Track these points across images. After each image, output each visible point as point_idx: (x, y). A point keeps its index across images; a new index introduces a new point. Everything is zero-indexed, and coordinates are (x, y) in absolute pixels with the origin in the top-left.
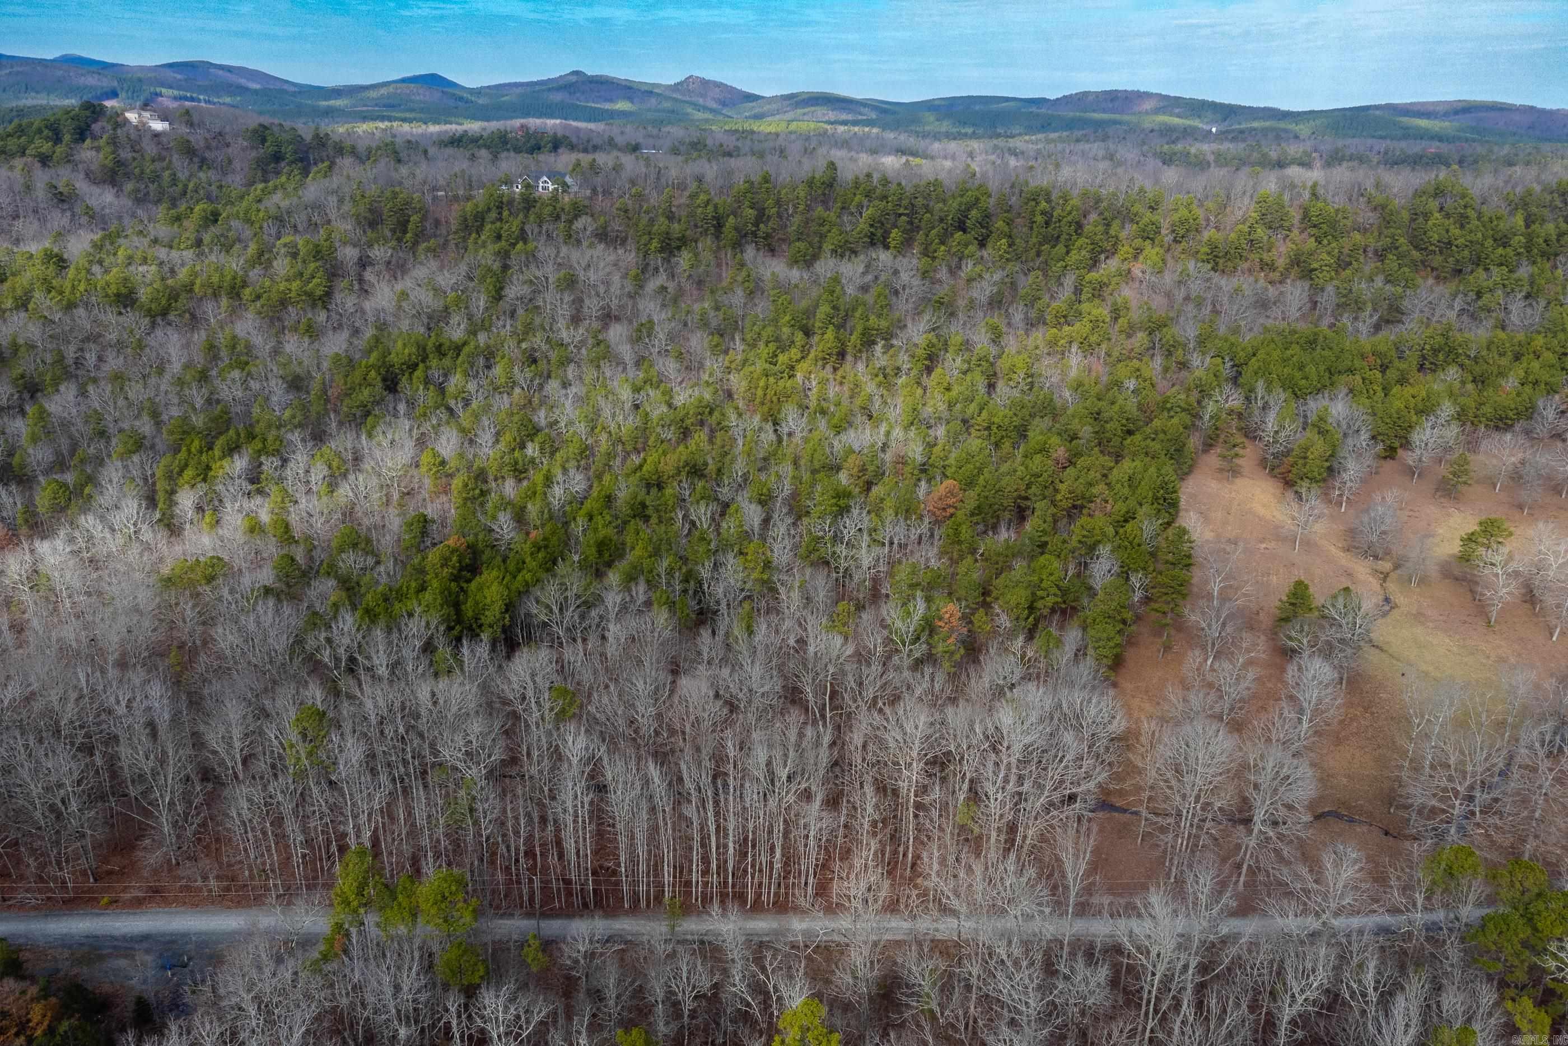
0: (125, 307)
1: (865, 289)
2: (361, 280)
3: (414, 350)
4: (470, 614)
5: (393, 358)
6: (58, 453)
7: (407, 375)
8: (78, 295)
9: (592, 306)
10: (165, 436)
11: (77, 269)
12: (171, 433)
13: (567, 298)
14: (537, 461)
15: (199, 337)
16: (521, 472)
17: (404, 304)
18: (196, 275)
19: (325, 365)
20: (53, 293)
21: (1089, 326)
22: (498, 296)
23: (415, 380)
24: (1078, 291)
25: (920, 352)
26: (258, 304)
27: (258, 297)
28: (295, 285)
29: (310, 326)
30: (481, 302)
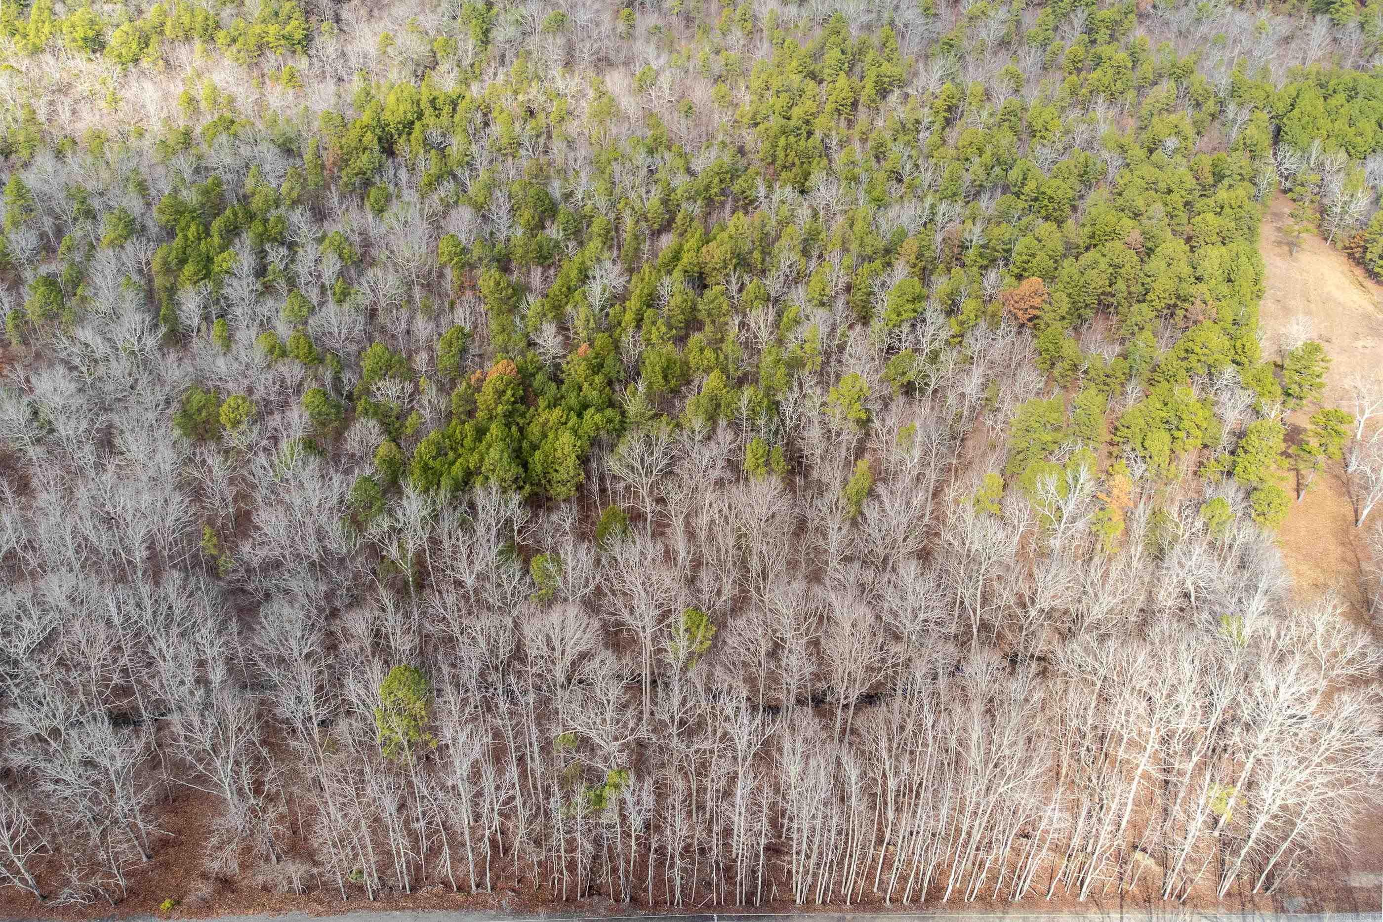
0: (94, 52)
1: (868, 27)
2: (338, 20)
3: (409, 106)
4: (539, 468)
5: (387, 116)
6: (42, 236)
7: (404, 136)
8: (43, 38)
9: (585, 51)
10: (155, 214)
11: (39, 8)
12: (162, 211)
13: (560, 41)
14: (562, 245)
15: (177, 89)
16: (546, 258)
17: (390, 50)
18: (165, 14)
19: (316, 125)
20: (17, 37)
21: (1110, 72)
22: (485, 39)
23: (413, 142)
24: (1090, 30)
25: (939, 103)
26: (234, 49)
27: (234, 40)
28: (273, 29)
29: (292, 75)
30: (469, 44)
